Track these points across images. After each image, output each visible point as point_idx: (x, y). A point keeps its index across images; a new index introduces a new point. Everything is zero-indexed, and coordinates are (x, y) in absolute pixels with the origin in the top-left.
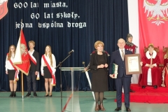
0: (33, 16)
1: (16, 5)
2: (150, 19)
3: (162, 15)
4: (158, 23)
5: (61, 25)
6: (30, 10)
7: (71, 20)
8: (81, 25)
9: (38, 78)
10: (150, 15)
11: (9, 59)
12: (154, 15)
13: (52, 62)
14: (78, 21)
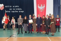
0: (10, 9)
1: (6, 7)
2: (39, 10)
3: (42, 9)
4: (41, 11)
5: (17, 12)
6: (10, 8)
7: (20, 10)
8: (22, 12)
9: (10, 25)
10: (39, 9)
11: (3, 20)
12: (40, 9)
13: (14, 21)
14: (22, 10)
